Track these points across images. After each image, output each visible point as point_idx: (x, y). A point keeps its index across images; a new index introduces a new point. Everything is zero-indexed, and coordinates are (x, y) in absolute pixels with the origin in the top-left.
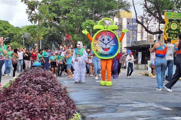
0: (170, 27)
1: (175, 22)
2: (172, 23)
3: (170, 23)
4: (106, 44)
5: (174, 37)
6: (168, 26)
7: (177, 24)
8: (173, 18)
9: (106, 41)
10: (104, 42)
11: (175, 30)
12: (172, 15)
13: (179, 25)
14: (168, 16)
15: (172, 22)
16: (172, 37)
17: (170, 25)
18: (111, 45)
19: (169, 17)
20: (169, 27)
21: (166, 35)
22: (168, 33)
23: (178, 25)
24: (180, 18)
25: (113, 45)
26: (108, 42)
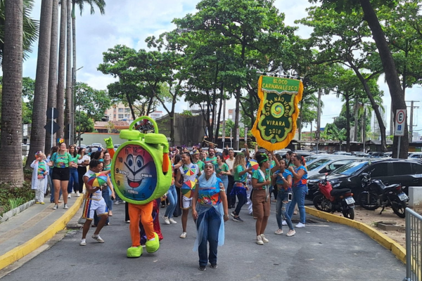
0: (270, 111)
1: (279, 99)
2: (275, 102)
3: (269, 103)
4: (134, 174)
5: (277, 136)
6: (266, 109)
7: (284, 105)
8: (276, 92)
9: (135, 167)
10: (132, 167)
11: (278, 120)
12: (275, 84)
13: (287, 107)
14: (267, 86)
15: (273, 100)
16: (272, 136)
17: (270, 107)
18: (143, 175)
19: (269, 89)
20: (267, 112)
21: (260, 131)
22: (265, 127)
23: (285, 107)
24: (291, 91)
25: (147, 176)
26: (139, 168)
